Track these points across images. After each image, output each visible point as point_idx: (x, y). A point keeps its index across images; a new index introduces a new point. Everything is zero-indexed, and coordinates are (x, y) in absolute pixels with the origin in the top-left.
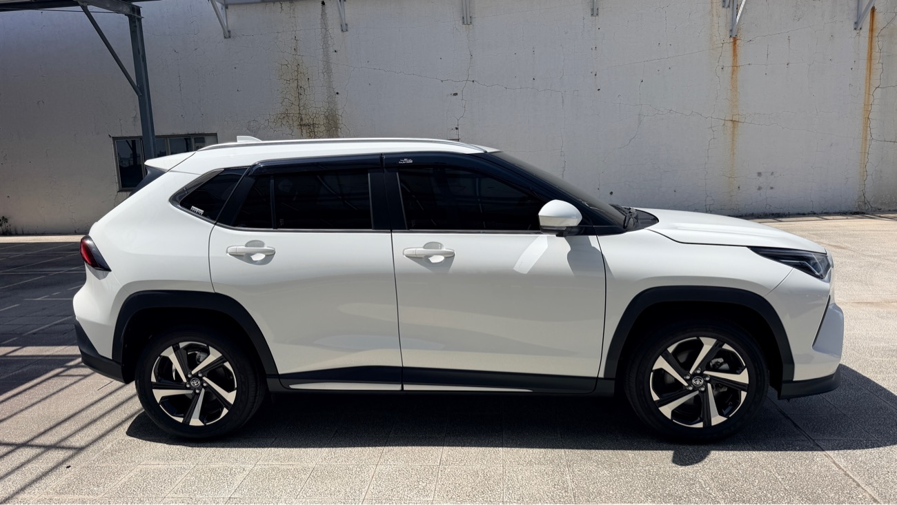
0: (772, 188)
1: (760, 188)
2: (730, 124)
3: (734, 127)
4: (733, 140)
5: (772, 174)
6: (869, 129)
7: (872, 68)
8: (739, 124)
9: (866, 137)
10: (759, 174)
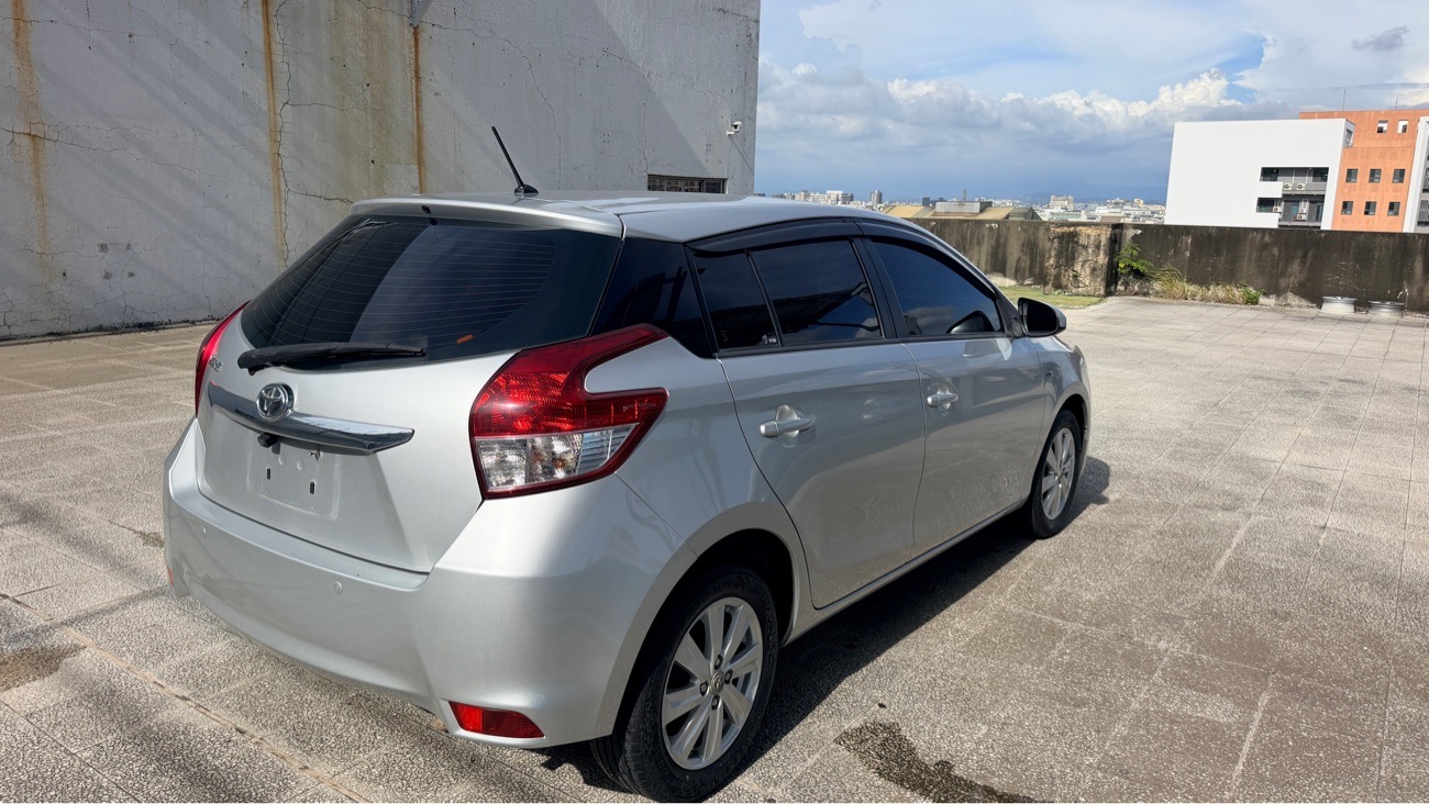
0: (131, 275)
1: (107, 276)
2: (25, 141)
3: (35, 149)
4: (37, 174)
5: (129, 246)
6: (281, 173)
7: (274, 68)
8: (47, 142)
9: (279, 187)
10: (103, 247)
